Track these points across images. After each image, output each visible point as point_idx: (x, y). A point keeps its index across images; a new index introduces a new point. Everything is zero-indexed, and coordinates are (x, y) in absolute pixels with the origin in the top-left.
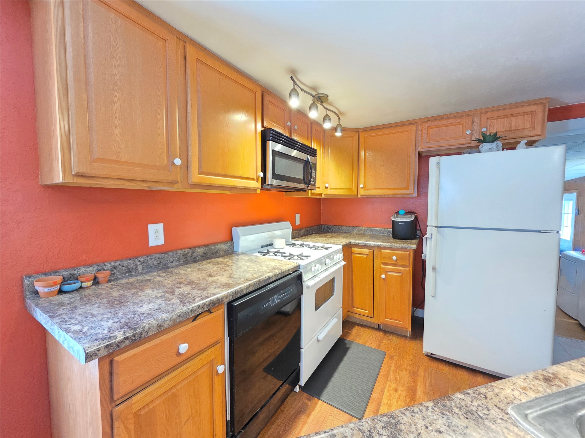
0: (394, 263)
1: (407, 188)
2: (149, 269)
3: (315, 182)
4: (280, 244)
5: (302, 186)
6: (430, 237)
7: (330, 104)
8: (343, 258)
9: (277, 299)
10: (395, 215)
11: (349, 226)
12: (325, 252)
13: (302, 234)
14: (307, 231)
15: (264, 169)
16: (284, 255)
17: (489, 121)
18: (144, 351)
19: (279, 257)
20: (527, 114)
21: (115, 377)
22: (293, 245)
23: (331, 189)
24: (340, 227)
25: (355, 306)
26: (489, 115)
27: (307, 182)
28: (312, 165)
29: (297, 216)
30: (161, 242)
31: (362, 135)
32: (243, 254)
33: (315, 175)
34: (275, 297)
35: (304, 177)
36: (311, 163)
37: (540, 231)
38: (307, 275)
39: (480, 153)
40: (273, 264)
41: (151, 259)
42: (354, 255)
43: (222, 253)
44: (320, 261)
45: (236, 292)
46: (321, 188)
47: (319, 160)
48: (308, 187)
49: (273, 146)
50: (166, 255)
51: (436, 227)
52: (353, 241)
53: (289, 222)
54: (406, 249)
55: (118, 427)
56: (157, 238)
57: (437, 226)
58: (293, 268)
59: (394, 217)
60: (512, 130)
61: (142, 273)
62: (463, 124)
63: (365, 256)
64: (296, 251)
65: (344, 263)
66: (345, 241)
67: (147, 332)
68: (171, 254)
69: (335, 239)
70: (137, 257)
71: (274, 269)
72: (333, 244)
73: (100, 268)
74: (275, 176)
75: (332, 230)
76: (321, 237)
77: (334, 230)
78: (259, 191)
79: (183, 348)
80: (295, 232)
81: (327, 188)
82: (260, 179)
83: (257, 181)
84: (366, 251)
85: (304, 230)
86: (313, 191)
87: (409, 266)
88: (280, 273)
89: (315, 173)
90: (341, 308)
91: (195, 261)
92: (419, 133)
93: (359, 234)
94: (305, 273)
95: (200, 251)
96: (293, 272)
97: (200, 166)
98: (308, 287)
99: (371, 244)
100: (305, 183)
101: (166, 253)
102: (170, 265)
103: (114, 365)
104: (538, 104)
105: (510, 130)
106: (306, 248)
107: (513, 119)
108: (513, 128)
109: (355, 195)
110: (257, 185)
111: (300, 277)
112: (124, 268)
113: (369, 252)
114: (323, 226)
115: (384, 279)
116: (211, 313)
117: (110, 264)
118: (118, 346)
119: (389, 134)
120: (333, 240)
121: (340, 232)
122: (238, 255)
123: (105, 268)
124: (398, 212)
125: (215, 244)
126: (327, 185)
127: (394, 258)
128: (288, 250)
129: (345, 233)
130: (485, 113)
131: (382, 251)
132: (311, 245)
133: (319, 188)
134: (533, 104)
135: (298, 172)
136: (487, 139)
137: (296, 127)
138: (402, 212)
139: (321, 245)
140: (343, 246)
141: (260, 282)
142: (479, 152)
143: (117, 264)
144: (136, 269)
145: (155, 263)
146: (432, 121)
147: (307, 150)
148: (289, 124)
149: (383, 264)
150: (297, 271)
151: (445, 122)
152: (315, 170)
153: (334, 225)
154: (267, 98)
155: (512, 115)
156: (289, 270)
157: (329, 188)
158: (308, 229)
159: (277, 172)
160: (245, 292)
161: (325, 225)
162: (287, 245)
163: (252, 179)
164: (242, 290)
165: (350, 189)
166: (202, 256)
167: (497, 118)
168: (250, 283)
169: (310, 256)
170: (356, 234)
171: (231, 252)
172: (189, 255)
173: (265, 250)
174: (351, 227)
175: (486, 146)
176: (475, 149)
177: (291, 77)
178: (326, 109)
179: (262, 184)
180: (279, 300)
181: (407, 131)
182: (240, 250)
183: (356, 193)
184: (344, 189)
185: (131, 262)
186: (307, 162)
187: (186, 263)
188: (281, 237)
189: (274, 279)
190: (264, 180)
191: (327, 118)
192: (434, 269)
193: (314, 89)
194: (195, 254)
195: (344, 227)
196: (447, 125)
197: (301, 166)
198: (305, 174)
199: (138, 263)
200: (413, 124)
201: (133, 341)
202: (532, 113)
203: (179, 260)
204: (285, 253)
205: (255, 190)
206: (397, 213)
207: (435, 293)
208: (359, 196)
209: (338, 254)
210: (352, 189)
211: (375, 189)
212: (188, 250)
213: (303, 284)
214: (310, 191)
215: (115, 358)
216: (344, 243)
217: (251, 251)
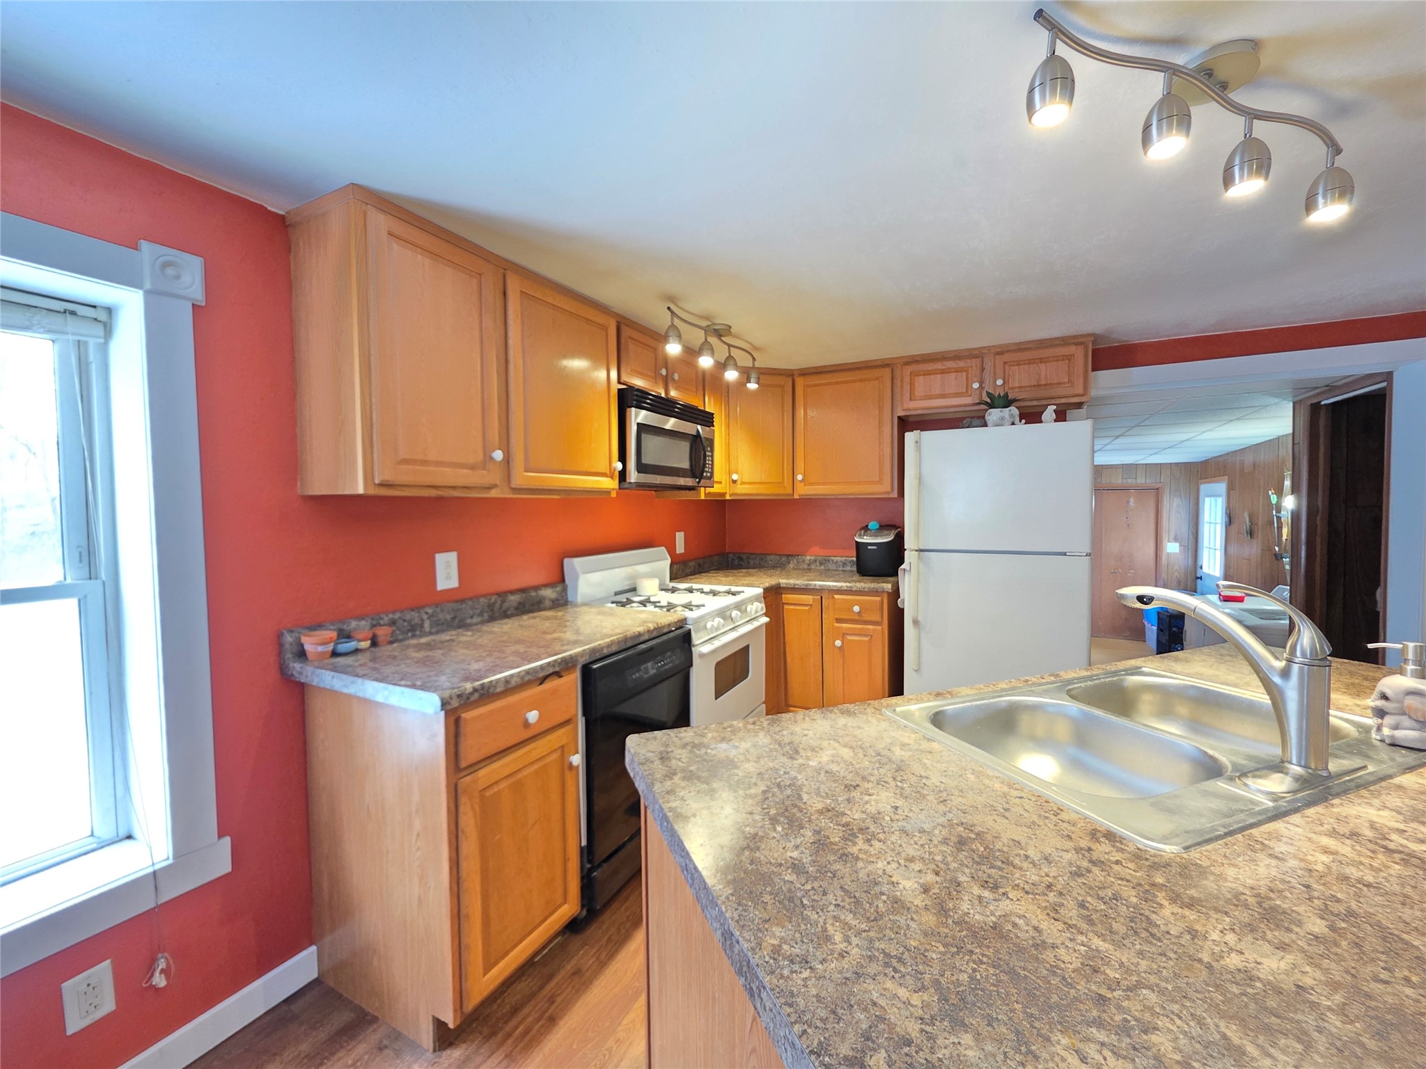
0: (857, 617)
1: (880, 481)
2: (441, 626)
3: (712, 473)
4: (650, 587)
5: (689, 482)
6: (908, 569)
7: (737, 337)
8: (764, 611)
9: (653, 668)
10: (863, 531)
11: (780, 555)
12: (731, 600)
13: (688, 571)
14: (699, 565)
15: (623, 457)
16: (658, 604)
17: (1007, 367)
18: (491, 712)
19: (650, 608)
20: (1063, 360)
21: (462, 739)
22: (674, 590)
23: (743, 483)
24: (764, 557)
25: (791, 702)
26: (1006, 357)
27: (698, 473)
28: (705, 444)
29: (680, 537)
30: (454, 583)
31: (800, 382)
32: (585, 604)
33: (712, 461)
34: (649, 665)
35: (691, 466)
36: (703, 440)
37: (1065, 554)
38: (699, 635)
39: (987, 426)
40: (643, 616)
41: (442, 611)
42: (786, 607)
43: (548, 603)
44: (723, 613)
45: (593, 651)
46: (723, 482)
47: (719, 432)
48: (699, 482)
49: (638, 416)
50: (464, 606)
51: (917, 551)
52: (784, 581)
53: (663, 548)
54: (875, 593)
55: (465, 804)
56: (448, 577)
57: (917, 548)
58: (676, 623)
59: (860, 536)
60: (1041, 385)
61: (431, 633)
62: (967, 371)
63: (807, 608)
64: (679, 598)
65: (766, 620)
66: (769, 581)
67: (495, 687)
68: (470, 603)
69: (752, 579)
70: (422, 607)
71: (645, 622)
72: (748, 585)
73: (375, 622)
74: (641, 468)
75: (749, 563)
76: (726, 576)
77: (752, 563)
78: (614, 495)
79: (533, 716)
80: (675, 567)
81: (734, 482)
82: (617, 474)
83: (612, 477)
84: (808, 598)
85: (692, 564)
86: (709, 490)
87: (882, 622)
88: (655, 629)
89: (712, 456)
90: (764, 703)
91: (506, 615)
92: (898, 383)
93: (800, 569)
94: (696, 632)
95: (514, 599)
96: (676, 629)
97: (526, 460)
98: (702, 656)
99: (815, 585)
100: (694, 476)
101: (462, 601)
102: (469, 621)
103: (462, 724)
104: (1076, 344)
105: (1038, 385)
106: (697, 594)
107: (1042, 366)
108: (1043, 382)
109: (789, 495)
110: (610, 484)
111: (687, 638)
112: (406, 624)
113: (814, 600)
114: (731, 555)
115: (840, 648)
116: (561, 677)
117: (387, 616)
118: (468, 698)
119: (846, 382)
120: (748, 580)
121: (763, 567)
122: (576, 605)
123: (382, 622)
124: (867, 526)
125: (537, 588)
126: (735, 477)
127: (856, 609)
128: (665, 598)
129: (774, 567)
130: (1001, 353)
131: (836, 596)
132: (707, 588)
133: (720, 483)
134: (1070, 344)
135: (679, 456)
136: (996, 402)
137: (676, 377)
138: (873, 525)
139: (726, 588)
140: (764, 589)
141: (626, 639)
142: (985, 425)
143: (397, 616)
144: (422, 626)
145: (448, 617)
146: (917, 362)
147: (696, 416)
148: (664, 372)
149: (838, 620)
150: (682, 627)
151: (939, 366)
152: (712, 451)
153: (753, 554)
154: (626, 332)
155: (1041, 360)
156: (669, 625)
157: (739, 482)
158: (701, 561)
159: (645, 460)
160: (606, 651)
161: (734, 554)
162: (662, 590)
163: (603, 475)
164: (602, 649)
165: (780, 483)
166: (517, 609)
167: (1019, 363)
168: (612, 638)
169: (703, 606)
170: (794, 569)
171: (562, 602)
172: (497, 606)
173: (623, 598)
174: (784, 555)
175: (994, 415)
176: (980, 421)
177: (669, 308)
178: (729, 346)
179: (620, 482)
180: (655, 671)
181: (877, 379)
182: (579, 600)
183: (791, 492)
184: (767, 483)
185: (414, 614)
186: (696, 438)
187: (492, 619)
188: (651, 575)
189: (646, 637)
190: (623, 475)
191: (731, 362)
192: (916, 622)
193: (707, 318)
194: (506, 605)
195: (772, 557)
196: (943, 372)
197: (685, 446)
198: (693, 459)
199: (425, 617)
200: (887, 365)
201: (482, 696)
202: (1069, 358)
203: (481, 614)
204: (659, 602)
205: (608, 492)
206: (866, 528)
207: (919, 664)
208: (796, 497)
209: (756, 604)
210: (783, 482)
211: (825, 484)
212: (496, 596)
213: (693, 649)
214: (702, 489)
215: (463, 715)
216: (767, 585)
217: (600, 602)
